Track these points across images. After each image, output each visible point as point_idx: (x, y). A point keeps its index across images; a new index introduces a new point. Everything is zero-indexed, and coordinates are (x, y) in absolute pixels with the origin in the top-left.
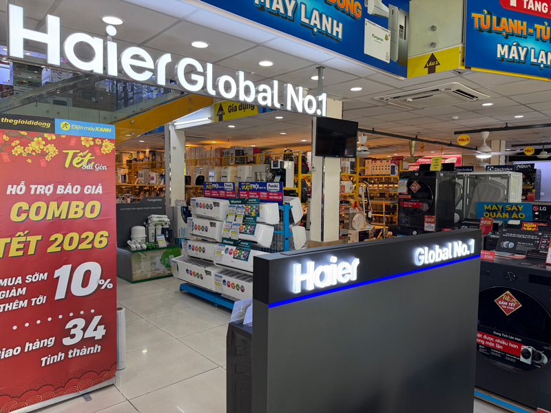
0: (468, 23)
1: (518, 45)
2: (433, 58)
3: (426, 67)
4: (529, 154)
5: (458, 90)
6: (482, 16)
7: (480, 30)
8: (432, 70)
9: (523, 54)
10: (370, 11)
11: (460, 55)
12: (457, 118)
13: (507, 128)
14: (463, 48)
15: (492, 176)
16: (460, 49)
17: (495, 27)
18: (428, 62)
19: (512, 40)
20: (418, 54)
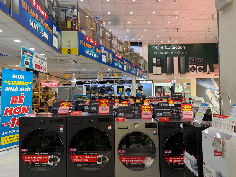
0: (79, 42)
1: (89, 51)
2: (69, 50)
3: (67, 52)
4: (83, 82)
5: (74, 60)
6: (82, 41)
7: (82, 45)
8: (69, 53)
9: (90, 53)
10: (54, 33)
11: (77, 51)
12: (67, 68)
13: (80, 73)
14: (78, 49)
15: (65, 87)
16: (77, 49)
17: (85, 45)
18: (68, 51)
19: (88, 49)
20: (65, 47)
